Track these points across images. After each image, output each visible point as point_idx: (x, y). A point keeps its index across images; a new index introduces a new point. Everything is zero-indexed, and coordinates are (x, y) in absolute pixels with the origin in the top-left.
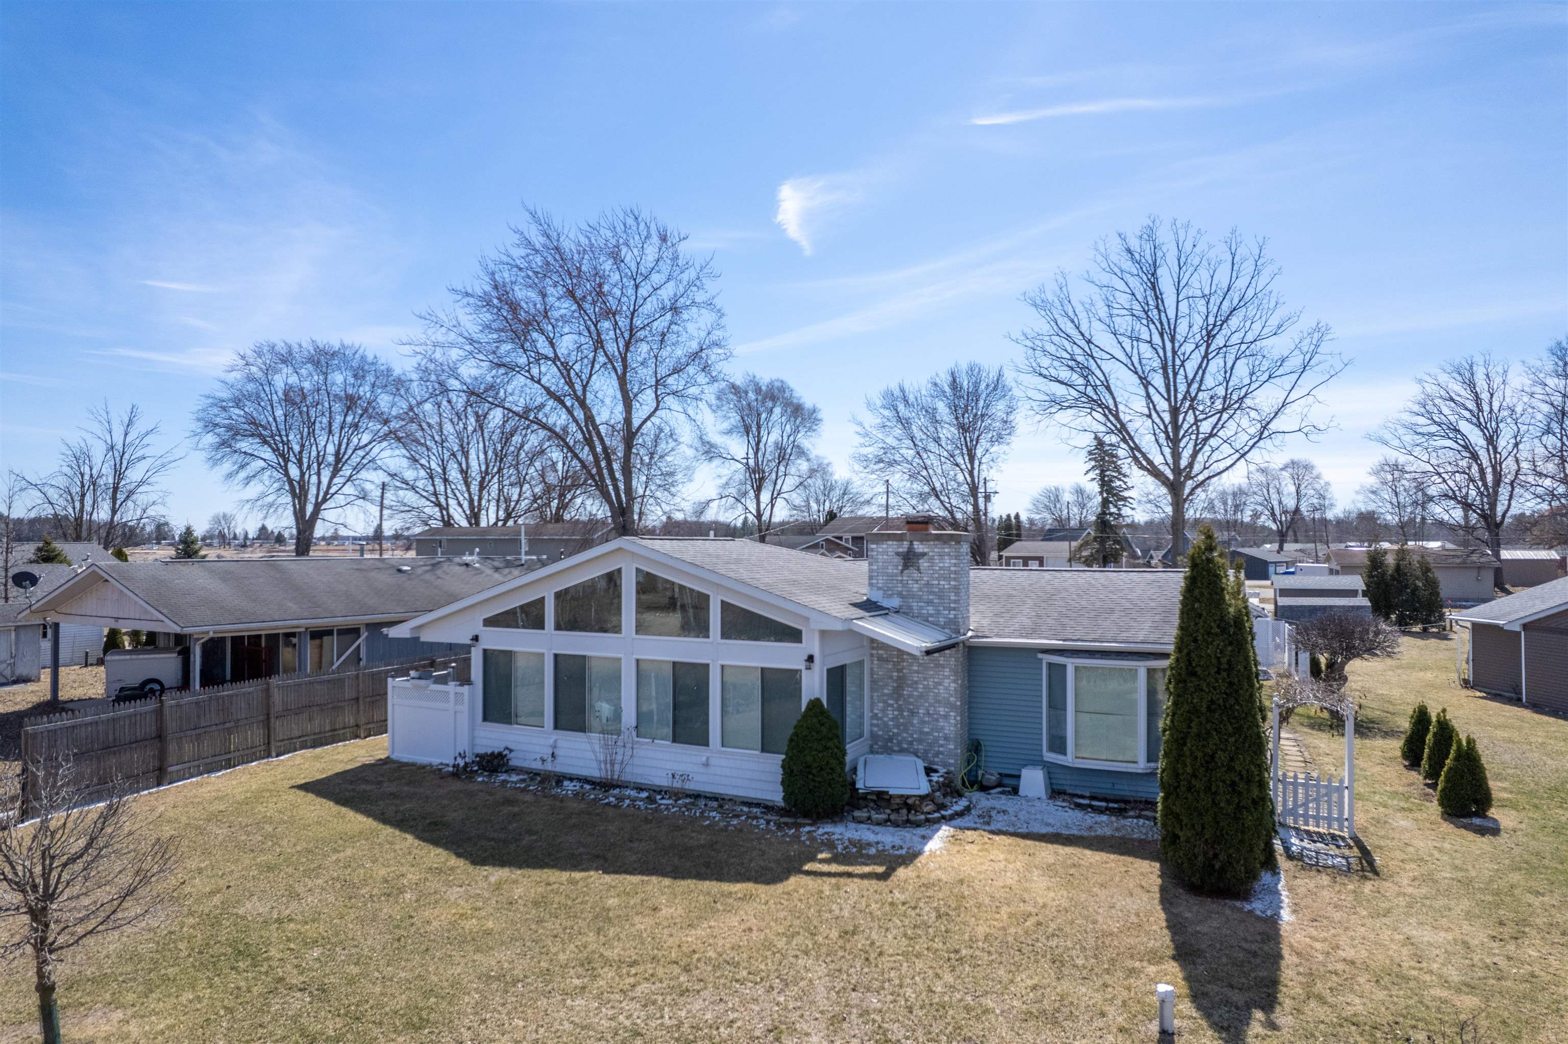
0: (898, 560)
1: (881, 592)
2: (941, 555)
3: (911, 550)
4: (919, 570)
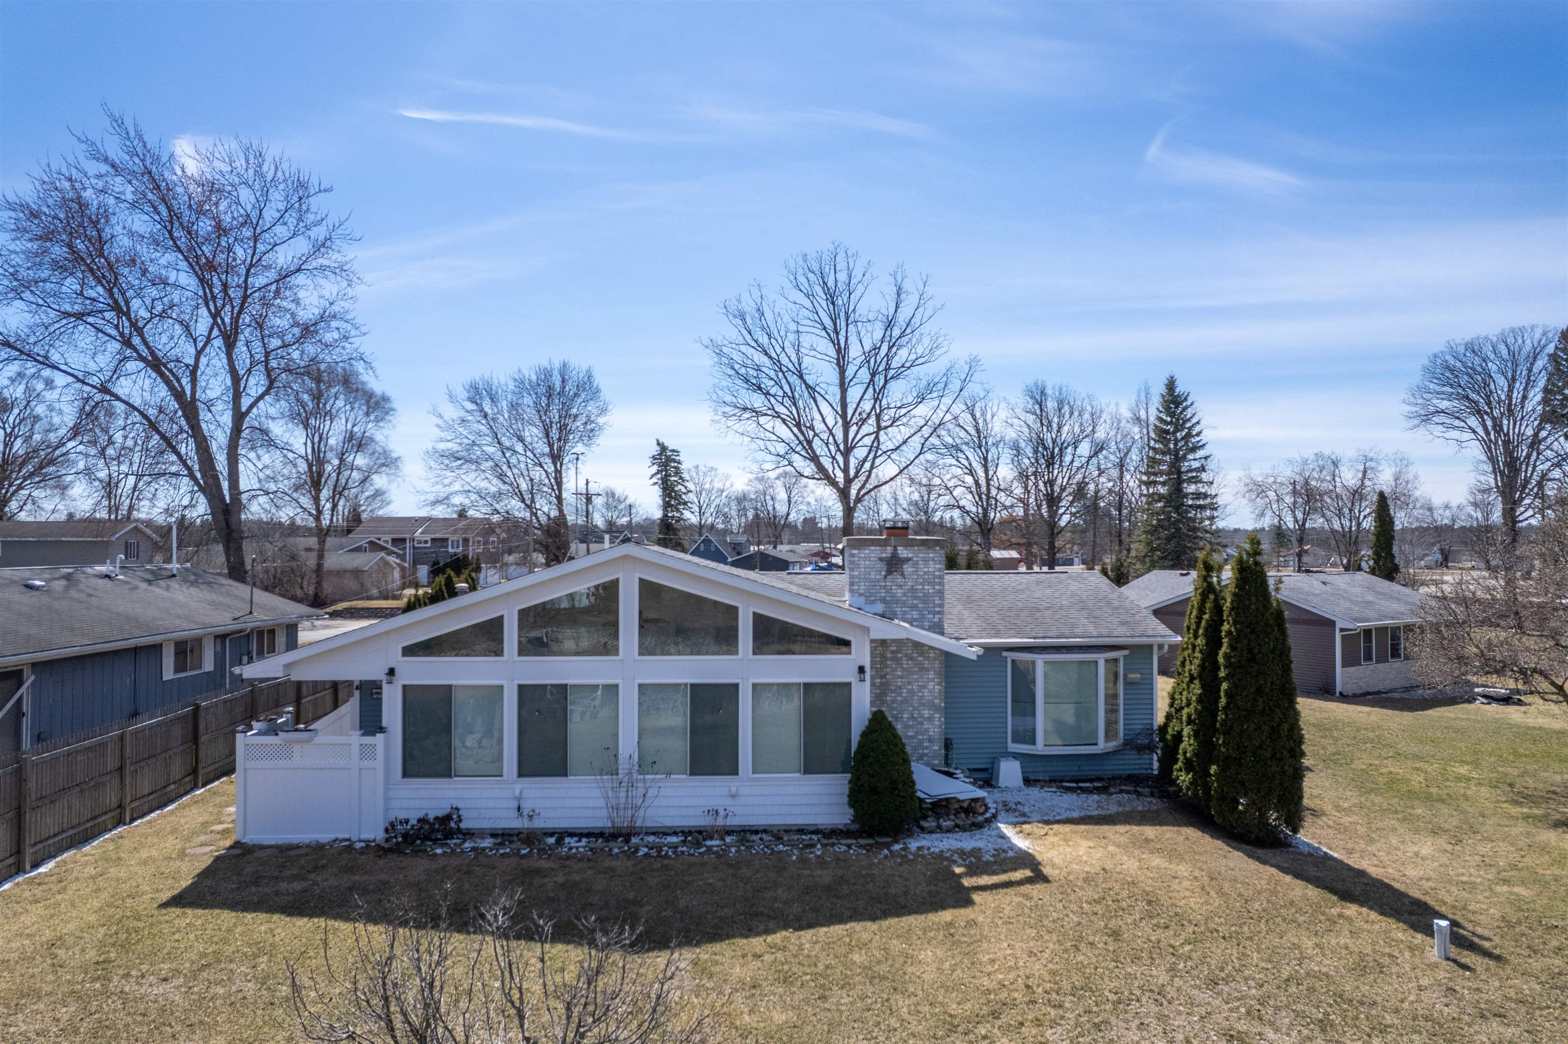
0: (882, 566)
1: (863, 598)
2: (925, 560)
3: (894, 555)
4: (903, 575)
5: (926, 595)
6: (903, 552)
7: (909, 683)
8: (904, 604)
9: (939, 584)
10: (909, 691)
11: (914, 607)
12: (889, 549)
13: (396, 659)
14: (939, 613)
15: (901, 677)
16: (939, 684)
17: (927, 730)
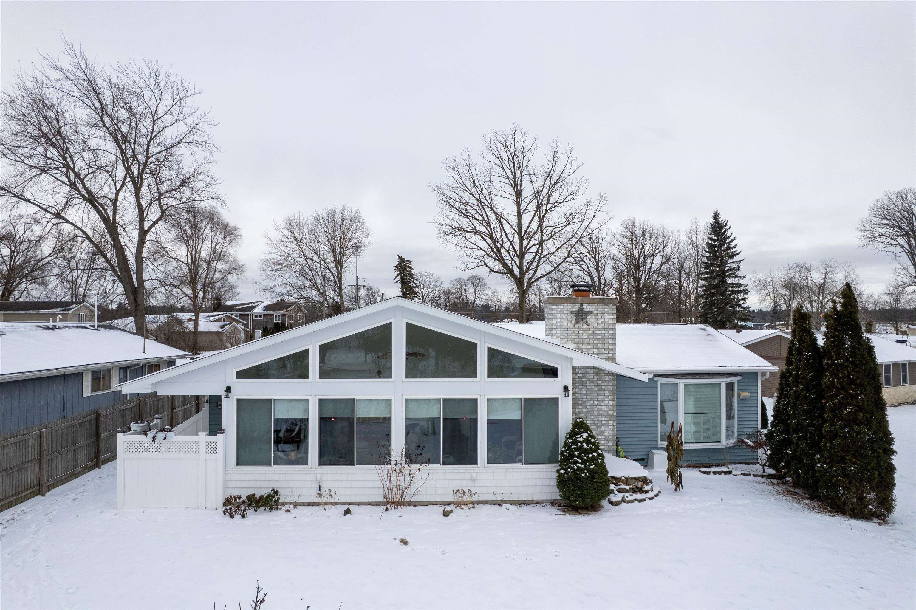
0: (572, 317)
1: (559, 340)
2: (602, 313)
3: (581, 310)
4: (587, 323)
5: (603, 338)
6: (587, 308)
7: (591, 399)
8: (588, 344)
9: (612, 330)
10: (591, 405)
11: (594, 346)
12: (577, 306)
13: (232, 381)
14: (612, 350)
15: (586, 395)
16: (612, 400)
17: (604, 432)
